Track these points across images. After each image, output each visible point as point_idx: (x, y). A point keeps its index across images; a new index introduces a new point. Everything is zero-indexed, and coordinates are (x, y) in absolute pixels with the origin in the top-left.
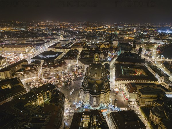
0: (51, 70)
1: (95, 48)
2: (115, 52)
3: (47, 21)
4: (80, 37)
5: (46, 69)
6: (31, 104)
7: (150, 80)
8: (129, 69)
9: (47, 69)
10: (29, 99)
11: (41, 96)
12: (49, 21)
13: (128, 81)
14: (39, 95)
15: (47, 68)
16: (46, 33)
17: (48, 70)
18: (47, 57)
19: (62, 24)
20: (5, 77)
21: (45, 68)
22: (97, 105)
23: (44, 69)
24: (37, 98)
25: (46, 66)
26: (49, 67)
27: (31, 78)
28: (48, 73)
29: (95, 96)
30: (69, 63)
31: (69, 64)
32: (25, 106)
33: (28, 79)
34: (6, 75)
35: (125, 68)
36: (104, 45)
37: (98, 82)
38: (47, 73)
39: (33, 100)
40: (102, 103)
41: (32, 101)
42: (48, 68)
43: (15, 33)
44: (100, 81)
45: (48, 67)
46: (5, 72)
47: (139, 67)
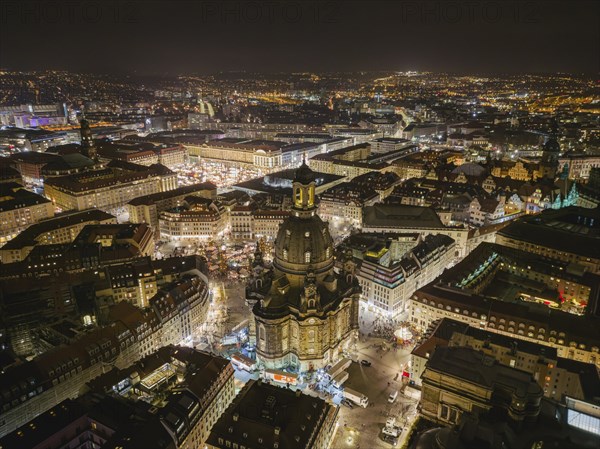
0: (257, 223)
1: (467, 177)
2: (542, 200)
3: (408, 74)
4: (464, 131)
5: (242, 217)
6: (118, 294)
7: (562, 334)
8: (532, 276)
9: (246, 217)
10: (116, 282)
11: (151, 281)
12: (415, 73)
13: (461, 313)
14: (143, 277)
15: (247, 215)
16: (369, 111)
17: (250, 222)
18: (282, 185)
19: (456, 82)
20: (139, 219)
21: (240, 215)
22: (270, 354)
23: (239, 217)
24: (137, 284)
25: (245, 209)
26: (251, 214)
27: (197, 236)
28: (249, 231)
29: (264, 320)
30: (336, 214)
31: (337, 218)
32: (98, 293)
33: (188, 236)
34: (141, 215)
35: (512, 265)
36: (524, 170)
37: (294, 279)
38: (241, 231)
39: (127, 286)
40: (295, 353)
41: (122, 286)
42: (250, 218)
43: (281, 109)
44: (298, 276)
45: (248, 213)
46: (140, 206)
47: (576, 276)
